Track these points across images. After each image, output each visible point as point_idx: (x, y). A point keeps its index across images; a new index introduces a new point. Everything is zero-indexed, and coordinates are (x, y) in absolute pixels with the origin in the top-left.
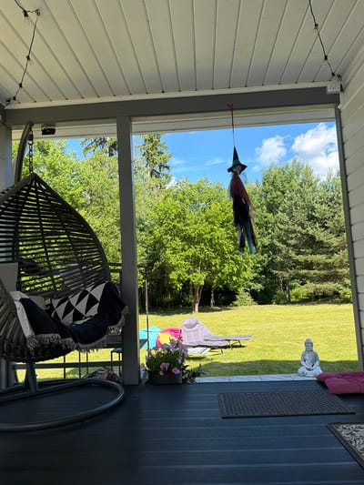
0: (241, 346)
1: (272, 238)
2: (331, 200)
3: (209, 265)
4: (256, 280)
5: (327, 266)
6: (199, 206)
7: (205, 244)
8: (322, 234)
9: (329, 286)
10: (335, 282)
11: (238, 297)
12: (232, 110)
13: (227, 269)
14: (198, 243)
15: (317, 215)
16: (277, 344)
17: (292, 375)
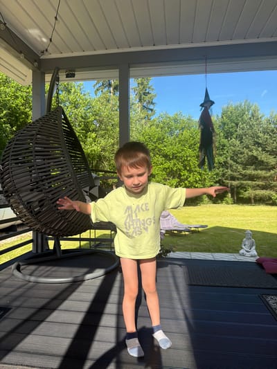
1: (226, 158)
2: (272, 131)
3: (179, 175)
6: (174, 133)
8: (263, 156)
9: (265, 193)
12: (206, 60)
13: (192, 179)
14: (172, 159)
17: (235, 254)
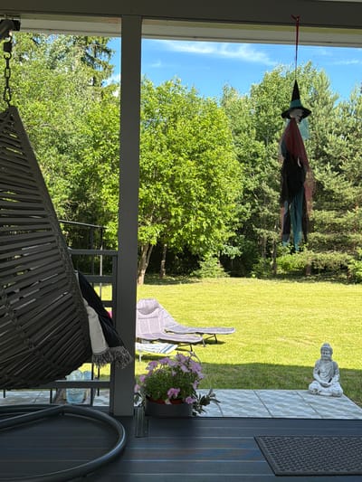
0: (216, 342)
1: (261, 181)
2: (354, 129)
3: (167, 216)
4: (232, 242)
5: (335, 228)
6: (158, 123)
7: (164, 184)
8: (334, 181)
9: (335, 257)
10: (343, 252)
11: (202, 264)
12: (298, 25)
13: (192, 224)
14: (153, 181)
15: (329, 151)
16: (268, 342)
17: (299, 392)
